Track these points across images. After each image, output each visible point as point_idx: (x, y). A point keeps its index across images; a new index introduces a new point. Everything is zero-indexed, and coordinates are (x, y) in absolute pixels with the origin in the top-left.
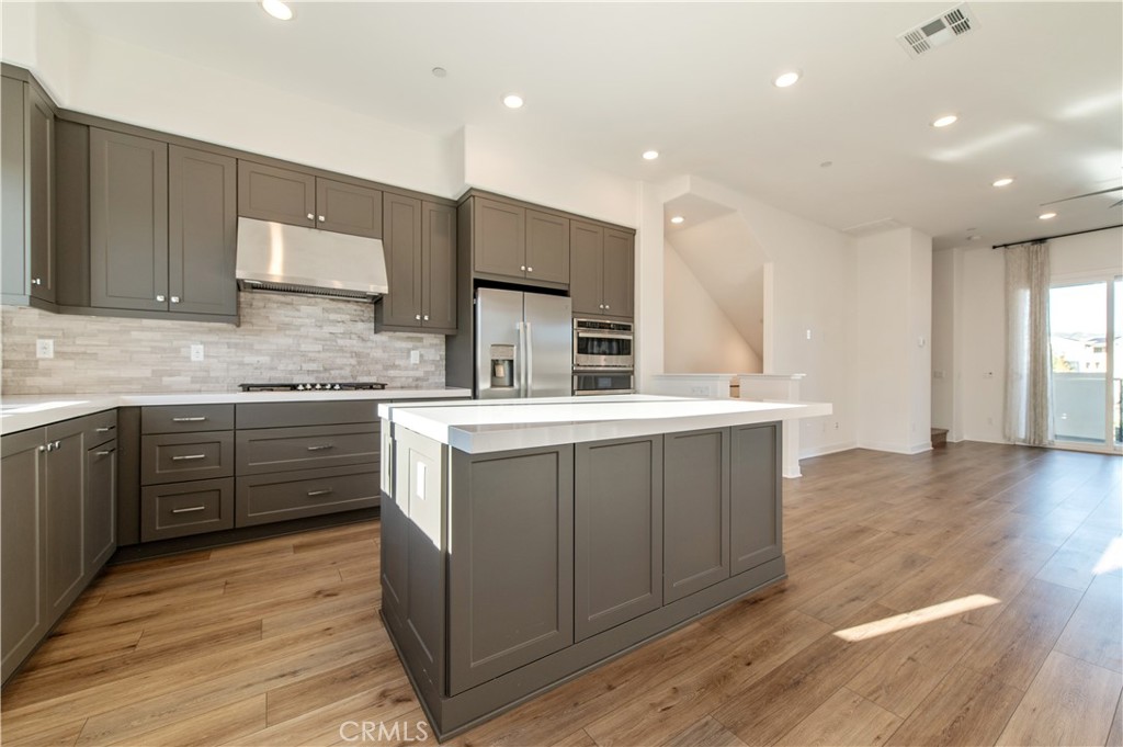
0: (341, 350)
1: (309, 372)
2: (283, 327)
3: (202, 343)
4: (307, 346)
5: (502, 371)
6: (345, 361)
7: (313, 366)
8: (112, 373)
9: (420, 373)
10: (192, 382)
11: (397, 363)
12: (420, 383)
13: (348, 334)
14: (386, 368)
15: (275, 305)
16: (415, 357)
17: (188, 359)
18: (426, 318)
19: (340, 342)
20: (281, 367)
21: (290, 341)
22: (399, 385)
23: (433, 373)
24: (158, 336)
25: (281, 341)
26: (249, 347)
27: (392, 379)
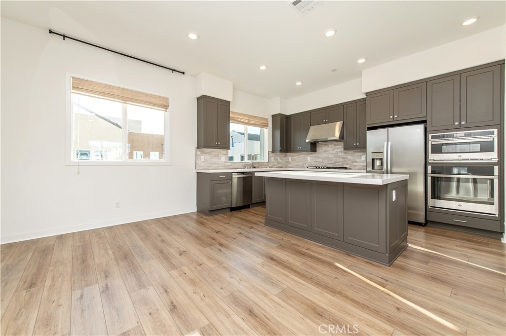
0: (339, 157)
1: (331, 164)
2: (325, 151)
3: (310, 157)
4: (331, 156)
5: (378, 163)
6: (340, 160)
11: (357, 160)
14: (353, 162)
16: (363, 158)
17: (308, 161)
18: (358, 144)
19: (339, 154)
21: (327, 155)
24: (303, 156)
25: (324, 155)
26: (318, 157)
27: (355, 166)
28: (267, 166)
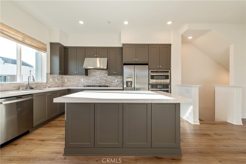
0: (103, 79)
2: (94, 76)
3: (83, 79)
4: (98, 79)
5: (130, 84)
6: (104, 81)
7: (98, 82)
8: (73, 84)
9: (117, 84)
10: (82, 85)
11: (113, 82)
12: (117, 86)
13: (104, 76)
14: (111, 83)
15: (93, 72)
16: (116, 80)
17: (81, 81)
18: (116, 72)
19: (103, 78)
20: (94, 83)
21: (95, 78)
22: (113, 86)
23: (120, 84)
24: (78, 78)
25: (94, 78)
26: (89, 79)
27: (112, 85)
28: (46, 86)
